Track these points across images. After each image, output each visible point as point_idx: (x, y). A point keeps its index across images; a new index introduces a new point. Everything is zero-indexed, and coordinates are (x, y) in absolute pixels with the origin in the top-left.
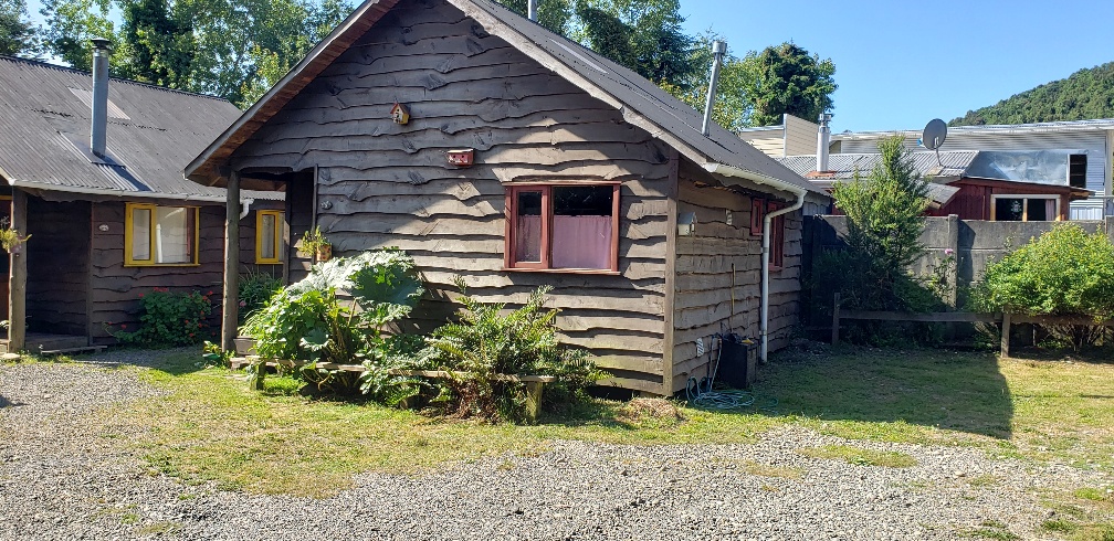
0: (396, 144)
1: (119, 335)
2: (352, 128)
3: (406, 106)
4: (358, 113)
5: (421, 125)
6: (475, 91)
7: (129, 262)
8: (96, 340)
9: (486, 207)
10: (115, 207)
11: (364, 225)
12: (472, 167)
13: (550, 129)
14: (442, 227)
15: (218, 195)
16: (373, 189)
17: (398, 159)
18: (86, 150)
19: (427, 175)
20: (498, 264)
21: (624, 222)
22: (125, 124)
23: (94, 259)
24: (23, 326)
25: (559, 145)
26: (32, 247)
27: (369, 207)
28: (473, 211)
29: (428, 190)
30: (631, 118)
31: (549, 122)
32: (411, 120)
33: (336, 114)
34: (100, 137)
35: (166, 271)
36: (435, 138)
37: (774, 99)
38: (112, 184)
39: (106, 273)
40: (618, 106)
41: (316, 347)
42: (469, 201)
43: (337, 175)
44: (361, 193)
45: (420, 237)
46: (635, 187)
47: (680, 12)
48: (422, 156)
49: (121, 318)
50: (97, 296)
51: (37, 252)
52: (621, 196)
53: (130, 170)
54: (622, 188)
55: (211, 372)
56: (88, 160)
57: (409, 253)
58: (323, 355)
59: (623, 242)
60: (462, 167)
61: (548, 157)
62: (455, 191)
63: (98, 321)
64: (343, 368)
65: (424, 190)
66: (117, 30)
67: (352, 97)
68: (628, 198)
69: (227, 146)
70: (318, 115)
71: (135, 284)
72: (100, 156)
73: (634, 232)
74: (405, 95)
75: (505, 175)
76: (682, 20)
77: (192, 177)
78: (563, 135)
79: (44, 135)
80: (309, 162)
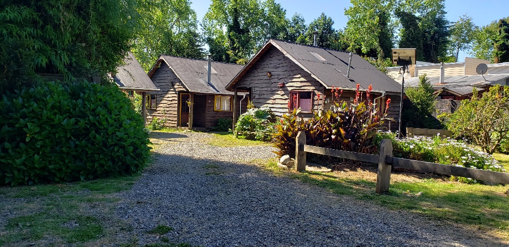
0: (268, 81)
1: (212, 128)
2: (259, 78)
3: (270, 73)
4: (260, 74)
5: (273, 77)
6: (285, 69)
7: (215, 110)
8: (207, 129)
9: (286, 97)
10: (212, 96)
11: (261, 101)
12: (283, 87)
13: (299, 78)
14: (277, 101)
15: (233, 93)
16: (264, 92)
17: (268, 85)
18: (206, 82)
19: (274, 89)
20: (287, 110)
21: (313, 100)
22: (216, 74)
23: (207, 109)
24: (192, 124)
25: (301, 82)
26: (194, 106)
27: (262, 97)
28: (283, 98)
29: (274, 92)
30: (313, 76)
31: (299, 76)
32: (271, 76)
33: (256, 75)
34: (209, 79)
35: (224, 112)
36: (276, 80)
37: (503, 43)
38: (212, 91)
39: (210, 112)
40: (310, 73)
41: (247, 128)
42: (282, 95)
43: (256, 89)
44: (261, 94)
45: (272, 104)
46: (316, 91)
47: (445, 10)
48: (273, 84)
49: (213, 123)
50: (208, 118)
51: (195, 107)
52: (313, 94)
53: (216, 87)
54: (313, 92)
55: (230, 135)
56: (206, 85)
57: (270, 108)
58: (248, 130)
59: (313, 105)
60: (281, 87)
61: (299, 84)
62: (279, 92)
63: (208, 124)
64: (252, 133)
65: (273, 93)
66: (224, 34)
67: (259, 70)
68: (314, 94)
69: (234, 82)
70: (252, 75)
71: (216, 115)
72: (209, 84)
73: (316, 103)
74: (270, 70)
75: (290, 89)
76: (446, 13)
77: (226, 89)
78: (302, 79)
79: (197, 79)
80: (251, 86)
